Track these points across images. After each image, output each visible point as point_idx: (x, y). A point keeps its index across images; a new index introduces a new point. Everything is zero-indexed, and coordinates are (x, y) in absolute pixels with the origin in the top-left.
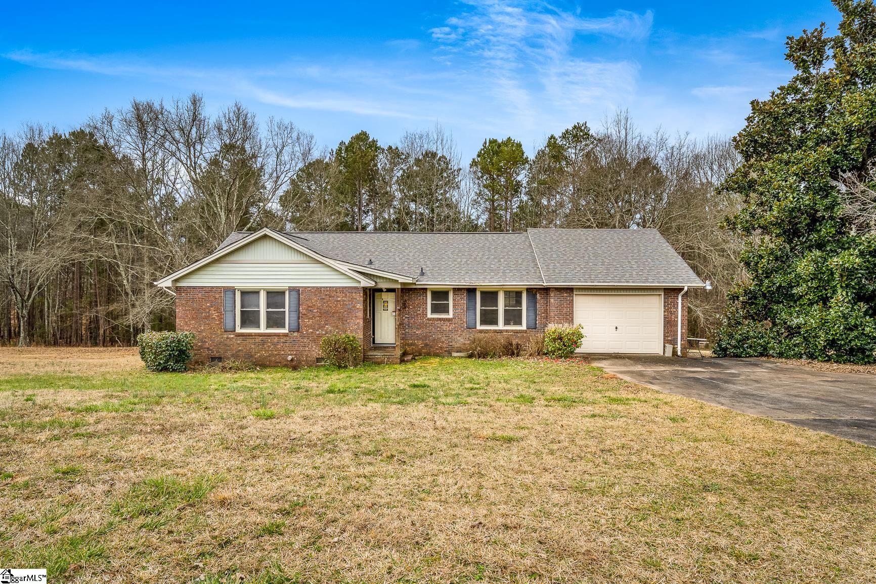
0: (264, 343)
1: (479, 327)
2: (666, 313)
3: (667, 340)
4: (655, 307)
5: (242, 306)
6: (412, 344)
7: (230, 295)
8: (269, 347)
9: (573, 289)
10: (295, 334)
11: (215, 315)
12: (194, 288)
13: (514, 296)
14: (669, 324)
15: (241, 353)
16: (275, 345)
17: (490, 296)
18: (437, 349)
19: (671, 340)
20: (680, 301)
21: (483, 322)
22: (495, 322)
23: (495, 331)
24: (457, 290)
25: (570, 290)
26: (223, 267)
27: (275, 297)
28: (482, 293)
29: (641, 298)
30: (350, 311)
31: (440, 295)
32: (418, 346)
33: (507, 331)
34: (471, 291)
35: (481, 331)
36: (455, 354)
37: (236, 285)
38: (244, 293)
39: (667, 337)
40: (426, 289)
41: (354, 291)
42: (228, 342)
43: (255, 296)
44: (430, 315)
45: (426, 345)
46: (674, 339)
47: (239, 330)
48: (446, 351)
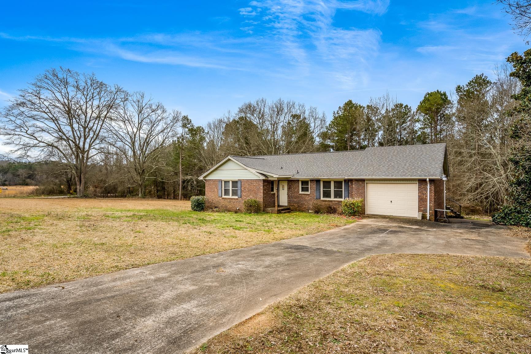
0: (230, 202)
1: (322, 199)
2: (420, 194)
3: (420, 210)
4: (413, 190)
5: (225, 187)
6: (293, 206)
7: (220, 183)
8: (232, 203)
9: (364, 180)
10: (240, 199)
11: (216, 190)
12: (210, 180)
13: (338, 183)
14: (422, 200)
15: (223, 206)
16: (234, 203)
17: (327, 183)
18: (303, 208)
19: (423, 210)
20: (428, 187)
21: (324, 196)
22: (329, 196)
23: (329, 201)
24: (312, 181)
25: (363, 180)
26: (218, 172)
27: (235, 183)
28: (324, 182)
29: (406, 185)
30: (258, 190)
31: (305, 183)
32: (295, 206)
33: (334, 201)
34: (318, 181)
35: (323, 201)
36: (310, 211)
37: (222, 179)
38: (225, 182)
39: (421, 208)
40: (299, 180)
41: (260, 181)
42: (220, 201)
43: (228, 183)
44: (300, 192)
45: (299, 206)
46: (425, 210)
47: (223, 197)
48: (307, 209)
